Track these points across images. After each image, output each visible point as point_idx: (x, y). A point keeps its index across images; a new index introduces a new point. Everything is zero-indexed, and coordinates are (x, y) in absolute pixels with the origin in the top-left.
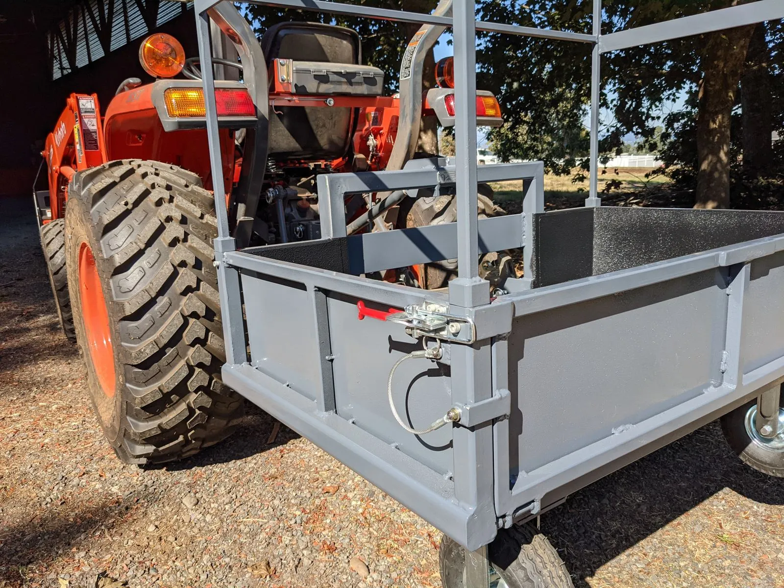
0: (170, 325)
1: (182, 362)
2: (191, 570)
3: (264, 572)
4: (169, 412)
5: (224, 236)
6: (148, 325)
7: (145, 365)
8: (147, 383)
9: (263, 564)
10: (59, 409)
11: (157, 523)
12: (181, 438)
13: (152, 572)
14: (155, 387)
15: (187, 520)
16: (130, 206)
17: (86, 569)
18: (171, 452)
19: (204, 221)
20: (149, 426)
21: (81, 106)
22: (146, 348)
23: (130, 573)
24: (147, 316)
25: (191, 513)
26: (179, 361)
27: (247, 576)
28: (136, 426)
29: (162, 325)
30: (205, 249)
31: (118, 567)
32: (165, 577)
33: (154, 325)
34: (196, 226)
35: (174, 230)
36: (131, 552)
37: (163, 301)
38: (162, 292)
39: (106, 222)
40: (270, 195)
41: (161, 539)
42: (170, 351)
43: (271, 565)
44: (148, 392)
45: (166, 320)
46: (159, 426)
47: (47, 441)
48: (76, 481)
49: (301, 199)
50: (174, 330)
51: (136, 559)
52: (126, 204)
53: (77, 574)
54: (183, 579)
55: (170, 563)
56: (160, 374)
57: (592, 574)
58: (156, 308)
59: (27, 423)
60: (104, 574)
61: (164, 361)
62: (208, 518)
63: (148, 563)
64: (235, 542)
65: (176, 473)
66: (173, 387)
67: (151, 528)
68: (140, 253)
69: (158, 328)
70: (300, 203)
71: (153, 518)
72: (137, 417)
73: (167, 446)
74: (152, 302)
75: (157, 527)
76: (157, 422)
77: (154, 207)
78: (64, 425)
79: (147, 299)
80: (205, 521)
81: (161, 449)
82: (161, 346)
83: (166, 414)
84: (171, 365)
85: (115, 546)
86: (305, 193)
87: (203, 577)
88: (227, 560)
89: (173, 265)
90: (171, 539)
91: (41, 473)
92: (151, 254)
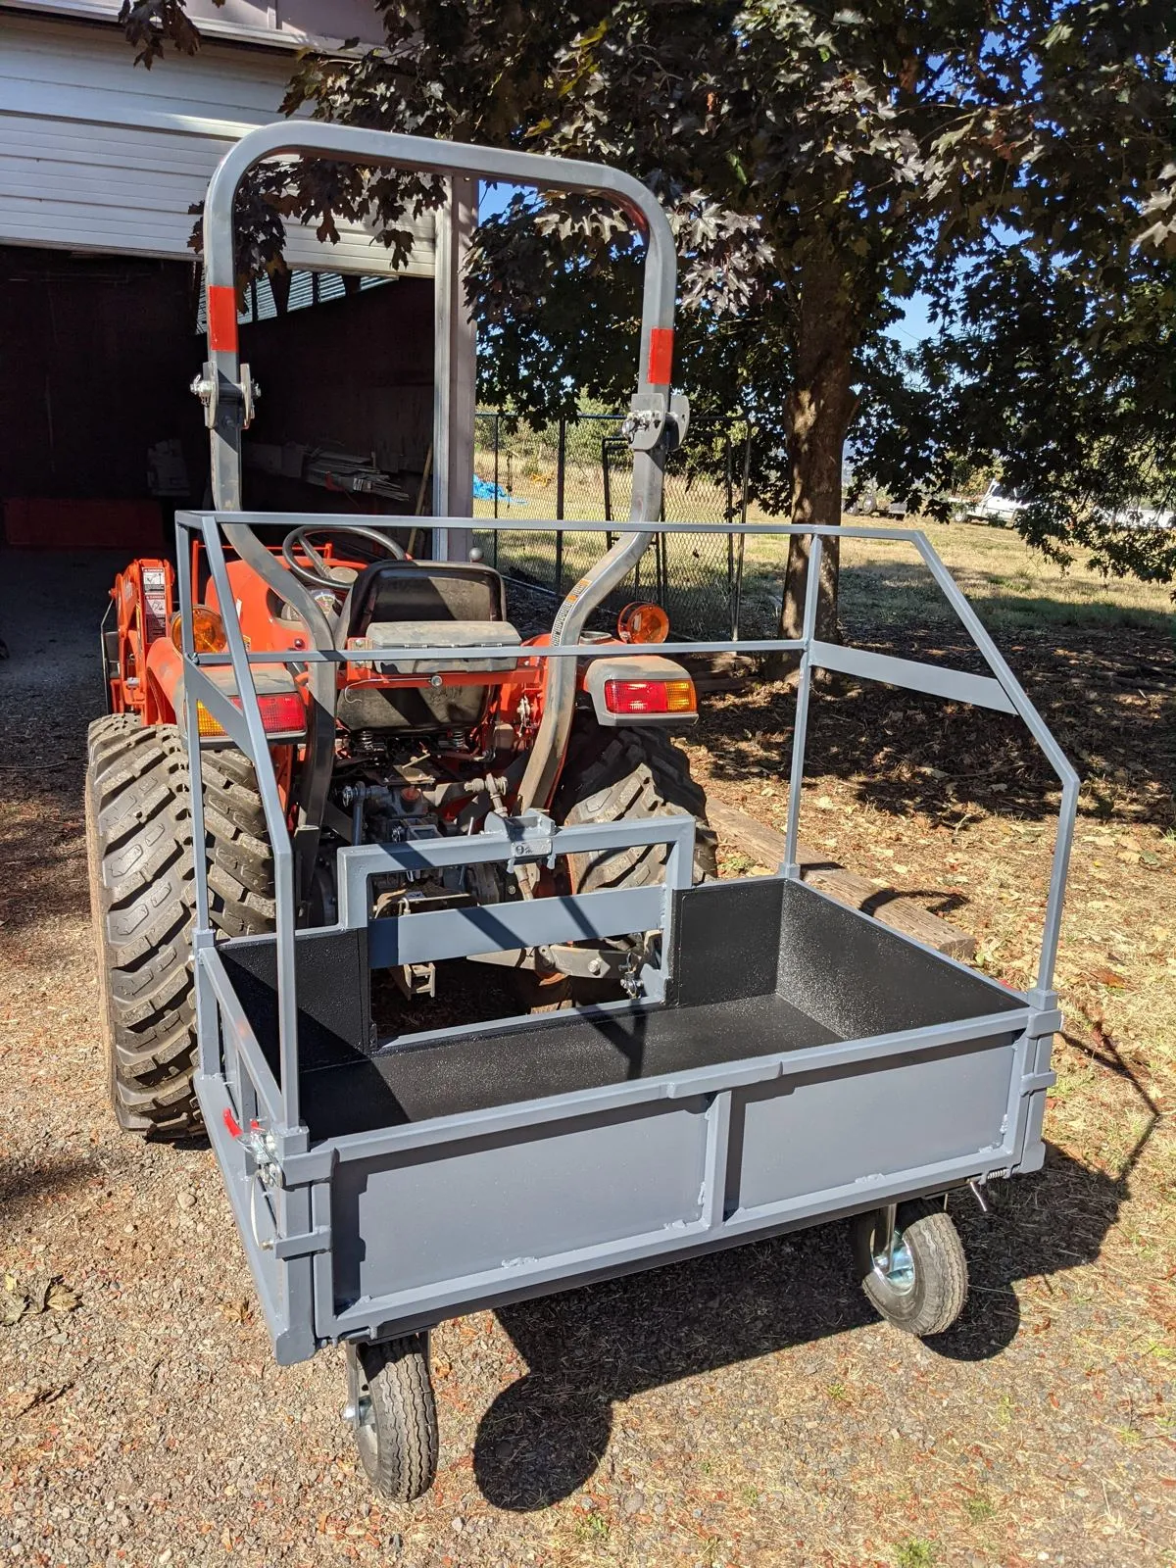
0: (172, 984)
1: (184, 1030)
2: (156, 1295)
3: (236, 1314)
4: (167, 1085)
5: (202, 928)
6: (145, 979)
7: (139, 1028)
8: (140, 1048)
9: (238, 1305)
10: (70, 1022)
11: (138, 1223)
12: (184, 1116)
13: (112, 1287)
14: (148, 1055)
15: (174, 1226)
16: (143, 820)
17: (41, 1268)
18: (176, 1129)
19: (238, 843)
20: (144, 1098)
21: (146, 582)
22: (140, 1010)
23: (87, 1284)
24: (145, 967)
25: (183, 1216)
26: (180, 1027)
27: (217, 1314)
28: (127, 1096)
29: (163, 980)
30: (229, 884)
31: (76, 1273)
32: (125, 1295)
33: (153, 980)
34: (227, 850)
35: (192, 858)
36: (96, 1256)
37: (167, 951)
38: (166, 939)
39: (111, 841)
40: (346, 796)
41: (135, 1246)
42: (169, 1015)
43: (250, 1307)
44: (140, 1061)
45: (167, 975)
46: (154, 1101)
47: (41, 1073)
48: (61, 1141)
49: (408, 785)
50: (176, 990)
51: (99, 1267)
52: (139, 815)
53: (30, 1273)
54: (143, 1303)
55: (136, 1280)
56: (156, 1040)
57: (625, 1399)
58: (158, 958)
59: (23, 1039)
60: (57, 1280)
61: (161, 1025)
62: (200, 1227)
63: (111, 1275)
64: (218, 1267)
65: (184, 1153)
66: (170, 1058)
67: (129, 1229)
68: (147, 886)
69: (158, 984)
70: (404, 791)
71: (136, 1215)
72: (127, 1083)
73: (166, 1123)
74: (153, 952)
75: (136, 1227)
76: (152, 1095)
77: (174, 821)
78: (71, 1050)
79: (146, 948)
80: (195, 1231)
81: (159, 1125)
82: (158, 1008)
83: (163, 1088)
84: (169, 1031)
85: (82, 1244)
86: (417, 775)
87: (167, 1306)
88: (202, 1289)
89: (183, 905)
90: (147, 1247)
91: (22, 1123)
92: (159, 888)
